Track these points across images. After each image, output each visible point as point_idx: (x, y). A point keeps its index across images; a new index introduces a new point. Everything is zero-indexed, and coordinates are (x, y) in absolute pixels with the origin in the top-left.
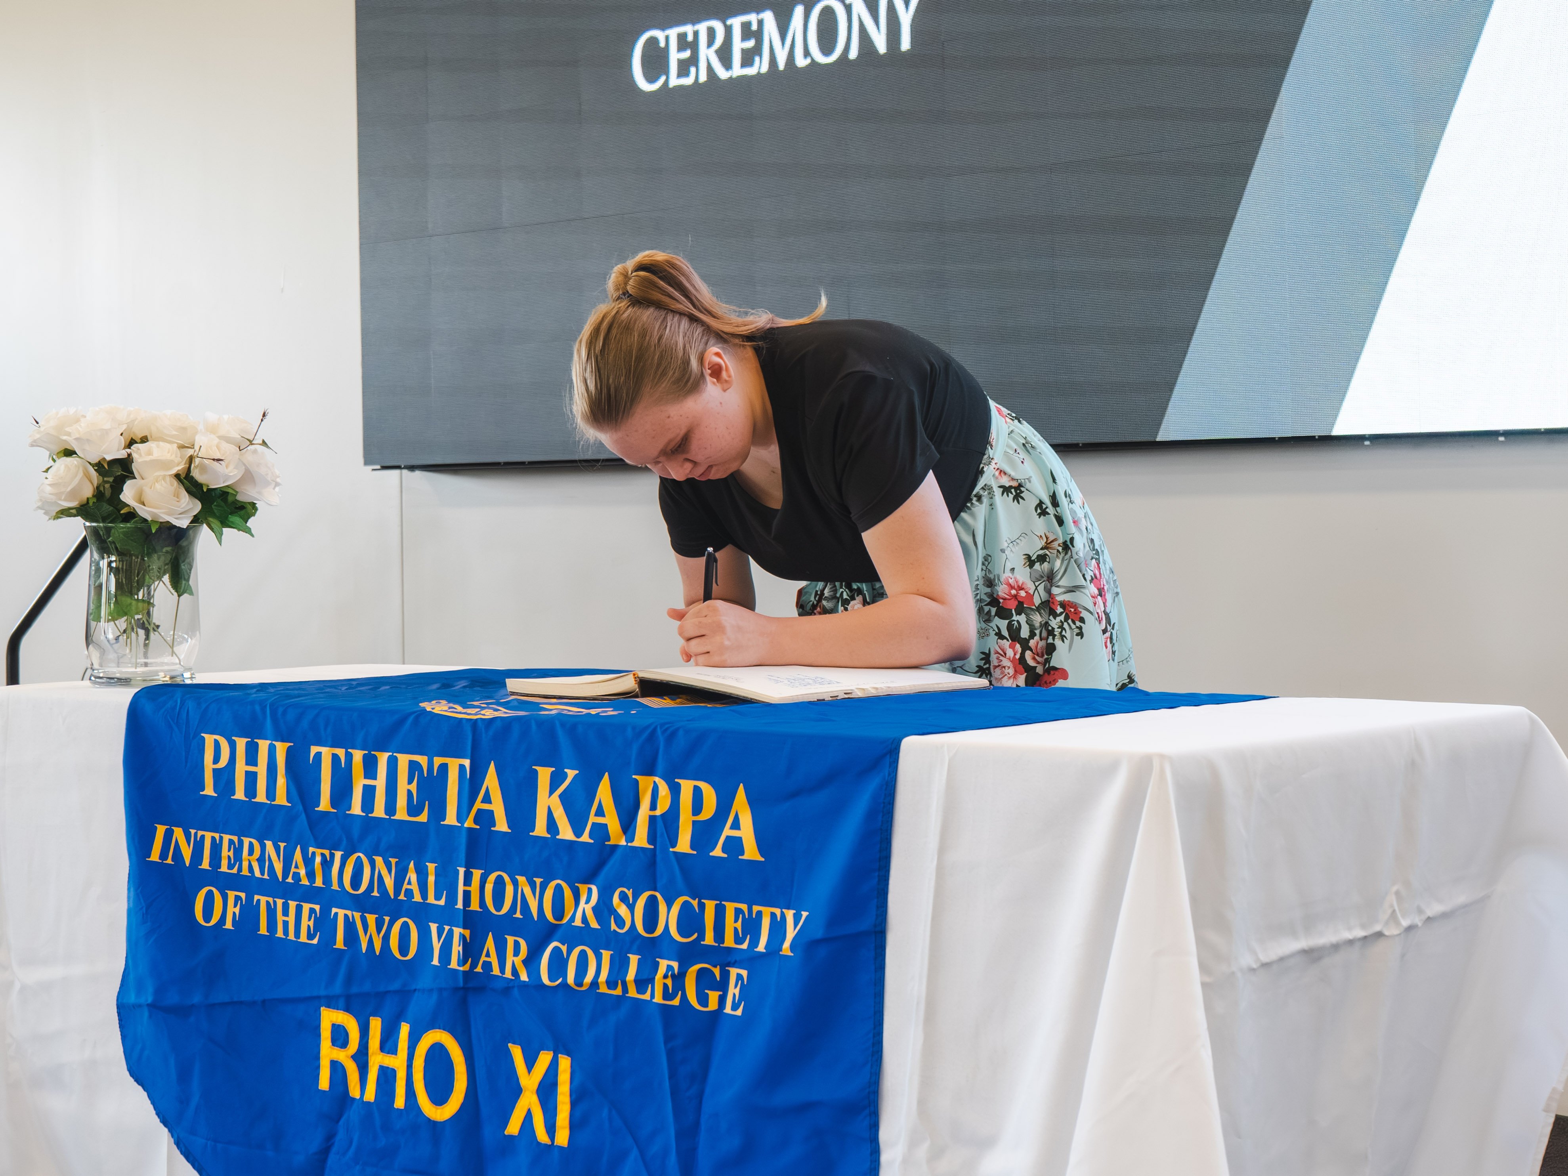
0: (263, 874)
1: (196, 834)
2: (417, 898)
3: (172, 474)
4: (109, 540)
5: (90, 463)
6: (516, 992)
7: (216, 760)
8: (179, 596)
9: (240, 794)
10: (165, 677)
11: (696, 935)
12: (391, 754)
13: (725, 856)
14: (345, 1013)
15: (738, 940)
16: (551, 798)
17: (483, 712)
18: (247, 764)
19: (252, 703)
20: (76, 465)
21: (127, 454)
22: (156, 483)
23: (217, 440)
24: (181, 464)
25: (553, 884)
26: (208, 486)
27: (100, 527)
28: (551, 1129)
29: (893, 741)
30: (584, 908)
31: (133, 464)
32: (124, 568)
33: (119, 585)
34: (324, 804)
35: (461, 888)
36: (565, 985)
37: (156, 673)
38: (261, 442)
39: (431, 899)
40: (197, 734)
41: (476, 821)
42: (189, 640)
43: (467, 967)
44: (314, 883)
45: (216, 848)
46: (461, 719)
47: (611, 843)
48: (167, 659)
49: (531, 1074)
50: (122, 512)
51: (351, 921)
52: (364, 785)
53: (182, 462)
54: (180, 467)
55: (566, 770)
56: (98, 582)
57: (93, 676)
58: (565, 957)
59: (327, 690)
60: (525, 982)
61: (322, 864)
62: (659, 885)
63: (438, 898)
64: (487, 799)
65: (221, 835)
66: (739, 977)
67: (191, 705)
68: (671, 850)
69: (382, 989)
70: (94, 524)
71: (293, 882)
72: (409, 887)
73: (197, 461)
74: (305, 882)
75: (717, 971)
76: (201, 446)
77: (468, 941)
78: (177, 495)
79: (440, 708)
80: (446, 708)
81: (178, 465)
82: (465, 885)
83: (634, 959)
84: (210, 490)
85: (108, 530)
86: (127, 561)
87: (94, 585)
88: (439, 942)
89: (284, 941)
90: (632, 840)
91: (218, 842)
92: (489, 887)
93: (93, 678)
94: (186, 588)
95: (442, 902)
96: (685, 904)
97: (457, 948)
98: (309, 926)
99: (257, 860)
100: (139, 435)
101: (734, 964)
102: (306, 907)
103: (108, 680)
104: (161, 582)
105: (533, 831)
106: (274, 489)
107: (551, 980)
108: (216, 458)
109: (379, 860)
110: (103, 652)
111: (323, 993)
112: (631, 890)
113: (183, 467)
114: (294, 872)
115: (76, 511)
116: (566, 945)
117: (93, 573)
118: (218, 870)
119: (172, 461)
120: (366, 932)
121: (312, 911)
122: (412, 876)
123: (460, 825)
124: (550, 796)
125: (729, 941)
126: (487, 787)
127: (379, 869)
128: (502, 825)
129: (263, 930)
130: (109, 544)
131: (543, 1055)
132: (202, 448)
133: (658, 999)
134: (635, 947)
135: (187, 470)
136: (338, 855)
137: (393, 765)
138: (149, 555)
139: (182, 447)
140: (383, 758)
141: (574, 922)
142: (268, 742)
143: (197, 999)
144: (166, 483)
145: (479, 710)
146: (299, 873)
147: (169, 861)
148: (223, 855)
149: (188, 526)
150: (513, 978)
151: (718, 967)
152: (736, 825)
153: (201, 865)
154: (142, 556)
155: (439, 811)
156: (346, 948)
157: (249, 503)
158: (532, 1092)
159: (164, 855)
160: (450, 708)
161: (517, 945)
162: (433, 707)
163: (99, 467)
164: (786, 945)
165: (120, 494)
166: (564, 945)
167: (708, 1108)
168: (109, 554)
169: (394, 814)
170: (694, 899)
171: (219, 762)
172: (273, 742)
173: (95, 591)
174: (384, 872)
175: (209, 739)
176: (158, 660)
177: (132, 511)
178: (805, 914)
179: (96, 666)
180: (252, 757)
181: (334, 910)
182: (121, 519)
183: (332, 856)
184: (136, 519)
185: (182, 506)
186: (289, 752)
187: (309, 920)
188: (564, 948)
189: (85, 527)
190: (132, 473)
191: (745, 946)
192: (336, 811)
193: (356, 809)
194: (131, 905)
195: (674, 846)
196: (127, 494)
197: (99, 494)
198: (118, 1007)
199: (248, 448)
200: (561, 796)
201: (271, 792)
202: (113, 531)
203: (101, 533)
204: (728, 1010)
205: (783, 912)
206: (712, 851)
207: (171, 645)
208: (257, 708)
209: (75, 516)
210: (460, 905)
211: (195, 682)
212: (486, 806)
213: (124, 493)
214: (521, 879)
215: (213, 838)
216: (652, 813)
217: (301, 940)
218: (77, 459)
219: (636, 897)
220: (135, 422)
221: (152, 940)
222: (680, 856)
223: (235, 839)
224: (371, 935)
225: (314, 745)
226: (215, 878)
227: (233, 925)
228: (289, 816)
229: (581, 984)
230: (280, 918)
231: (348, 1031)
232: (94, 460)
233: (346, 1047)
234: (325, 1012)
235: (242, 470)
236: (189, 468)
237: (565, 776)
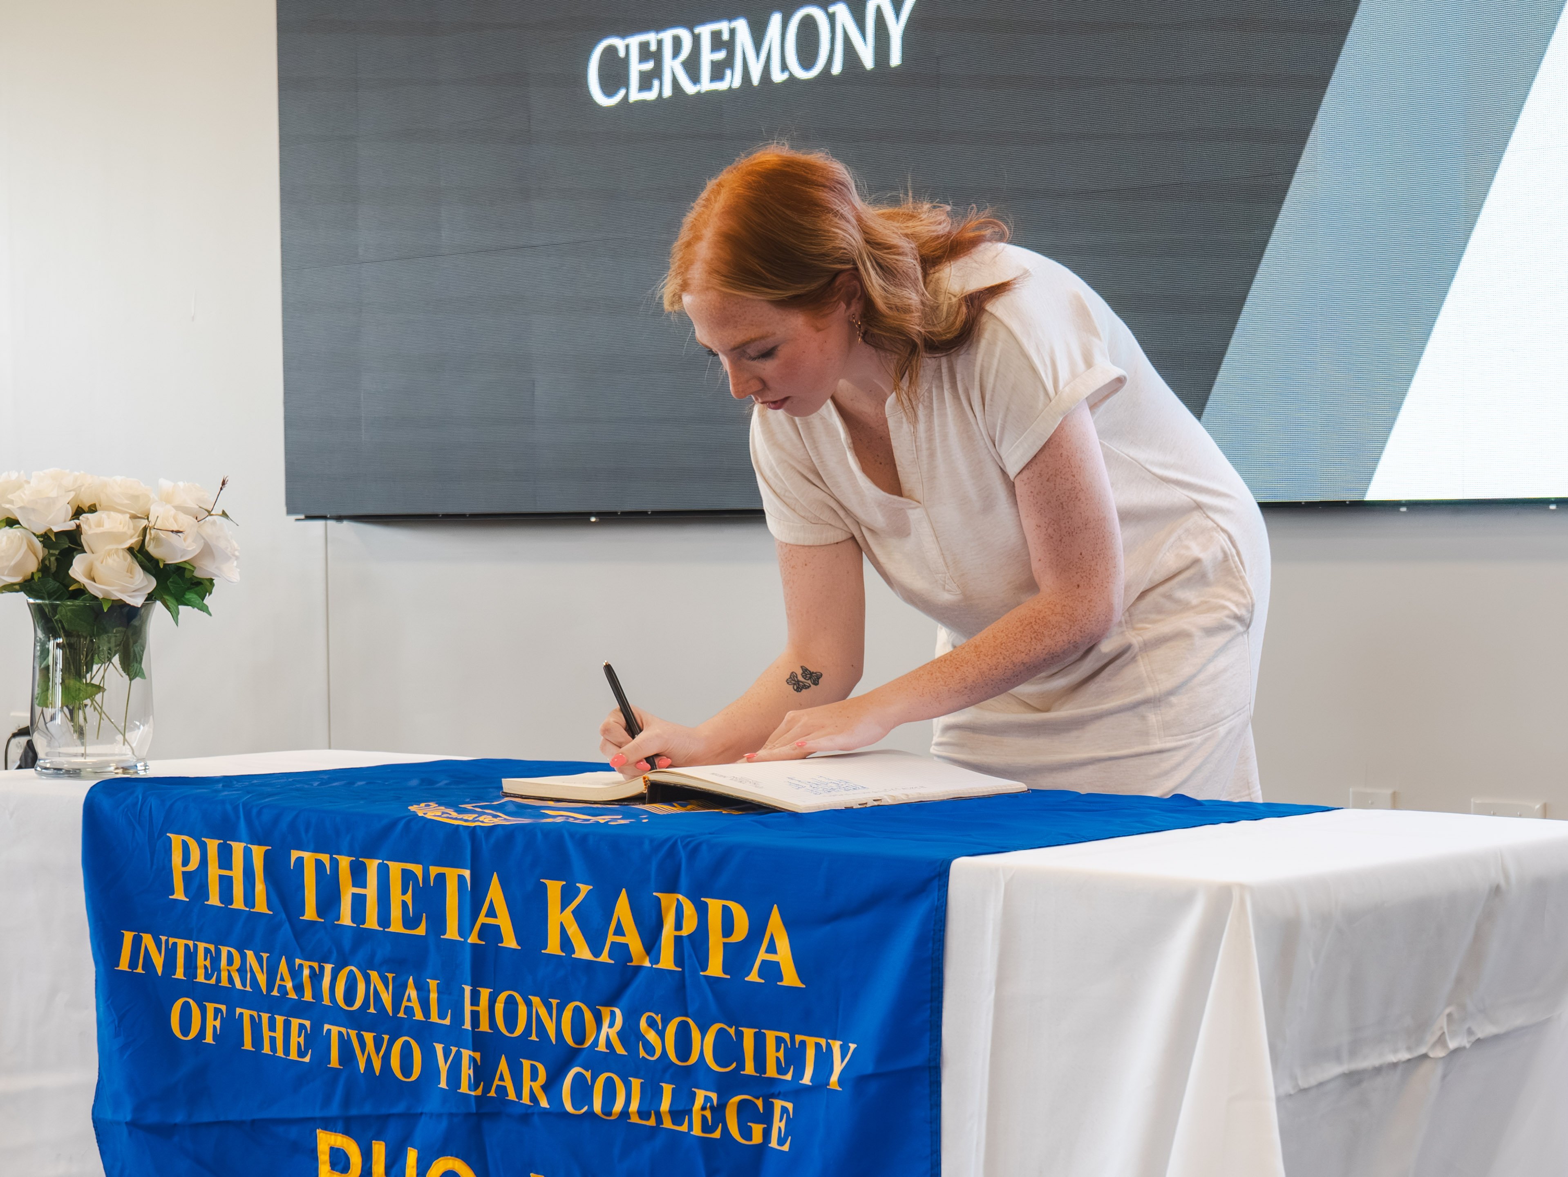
0: (244, 985)
1: (167, 941)
2: (419, 1016)
3: (125, 548)
4: (56, 618)
5: (34, 534)
6: (536, 1119)
7: (186, 861)
8: (131, 679)
9: (214, 900)
10: (117, 770)
11: (734, 1065)
12: (381, 861)
13: (762, 981)
14: (344, 1136)
15: (781, 1070)
16: (563, 913)
17: (481, 819)
18: (220, 867)
19: (223, 802)
20: (19, 536)
21: (75, 525)
22: (108, 557)
23: (174, 511)
24: (134, 537)
25: (571, 1005)
26: (164, 561)
27: (46, 605)
29: (943, 861)
30: (608, 1033)
31: (82, 536)
32: (72, 649)
33: (67, 667)
34: (310, 913)
35: (468, 1008)
36: (591, 1114)
37: (109, 765)
38: (221, 513)
39: (434, 1018)
40: (162, 833)
41: (480, 936)
42: (142, 727)
43: (479, 1092)
44: (303, 997)
45: (191, 956)
46: (458, 826)
47: (634, 963)
48: (118, 748)
50: (70, 589)
51: (346, 1038)
52: (353, 894)
53: (134, 534)
54: (133, 540)
55: (578, 885)
56: (45, 663)
57: (40, 766)
58: (590, 1084)
60: (545, 1108)
61: (310, 977)
62: (690, 1011)
63: (442, 1016)
64: (492, 913)
65: (195, 942)
66: (784, 1110)
67: (153, 802)
68: (702, 973)
69: (384, 1111)
70: (39, 602)
71: (279, 995)
72: (409, 1004)
73: (152, 532)
74: (292, 995)
75: (759, 1103)
76: (158, 517)
77: (479, 1064)
78: (130, 571)
79: (431, 812)
80: (438, 813)
81: (131, 537)
82: (472, 1004)
83: (667, 1089)
84: (166, 566)
85: (54, 608)
86: (74, 642)
87: (40, 667)
88: (446, 1064)
89: (273, 1058)
90: (657, 962)
91: (192, 951)
92: (499, 1007)
93: (42, 771)
94: (137, 671)
95: (447, 1022)
96: (721, 1031)
97: (467, 1072)
98: (299, 1043)
99: (238, 970)
100: (86, 504)
101: (777, 1096)
102: (295, 1022)
103: (61, 771)
104: (111, 664)
105: (545, 949)
106: (233, 563)
107: (574, 1106)
108: (175, 530)
109: (374, 975)
110: (49, 740)
111: (318, 1114)
112: (660, 1015)
113: (136, 540)
114: (279, 985)
115: (20, 586)
116: (590, 1071)
117: (38, 653)
118: (194, 980)
119: (125, 533)
120: (363, 1051)
121: (302, 1027)
122: (412, 992)
123: (463, 940)
124: (561, 913)
125: (771, 1071)
126: (491, 900)
127: (374, 984)
128: (510, 941)
129: (248, 1045)
130: (55, 623)
132: (158, 518)
133: (697, 1131)
134: (667, 1076)
135: (141, 542)
136: (328, 968)
137: (384, 874)
138: (99, 635)
139: (134, 517)
140: (372, 866)
141: (597, 1047)
142: (243, 845)
143: (179, 1118)
144: (117, 556)
145: (476, 815)
146: (286, 986)
147: (140, 970)
148: (198, 964)
149: (142, 604)
150: (532, 1104)
151: (761, 1099)
152: (772, 949)
153: (174, 975)
154: (90, 637)
155: (438, 923)
156: (342, 1068)
157: (207, 579)
159: (133, 963)
160: (443, 813)
161: (534, 1069)
162: (423, 811)
163: (45, 538)
164: (834, 1078)
165: (69, 569)
166: (587, 1070)
168: (57, 634)
169: (389, 927)
170: (731, 1027)
171: (188, 864)
172: (249, 846)
173: (40, 674)
174: (381, 988)
175: (176, 840)
176: (110, 748)
177: (82, 588)
178: (853, 1046)
179: (41, 755)
180: (225, 860)
181: (326, 1027)
182: (68, 597)
183: (322, 969)
184: (87, 595)
185: (135, 582)
186: (268, 857)
187: (299, 1036)
188: (588, 1075)
189: (28, 604)
190: (82, 546)
192: (323, 920)
193: (346, 919)
194: (101, 1014)
195: (705, 969)
196: (76, 569)
197: (44, 568)
198: (96, 1122)
199: (207, 519)
200: (573, 912)
201: (249, 898)
202: (60, 608)
203: (47, 610)
204: (774, 1144)
205: (829, 1043)
206: (747, 976)
207: (123, 732)
208: (229, 807)
209: (17, 591)
210: (467, 1025)
212: (490, 921)
213: (74, 568)
214: (536, 1000)
215: (187, 946)
216: (678, 933)
217: (290, 1058)
218: (20, 529)
219: (665, 1022)
220: (83, 490)
221: (128, 1053)
222: (713, 981)
223: (212, 947)
224: (369, 1053)
225: (294, 849)
226: (190, 987)
227: (214, 1040)
228: (271, 925)
229: (609, 1114)
230: (266, 1034)
231: (349, 1156)
232: (41, 531)
233: (348, 1172)
234: (321, 1134)
235: (201, 543)
236: (143, 541)
237: (578, 891)
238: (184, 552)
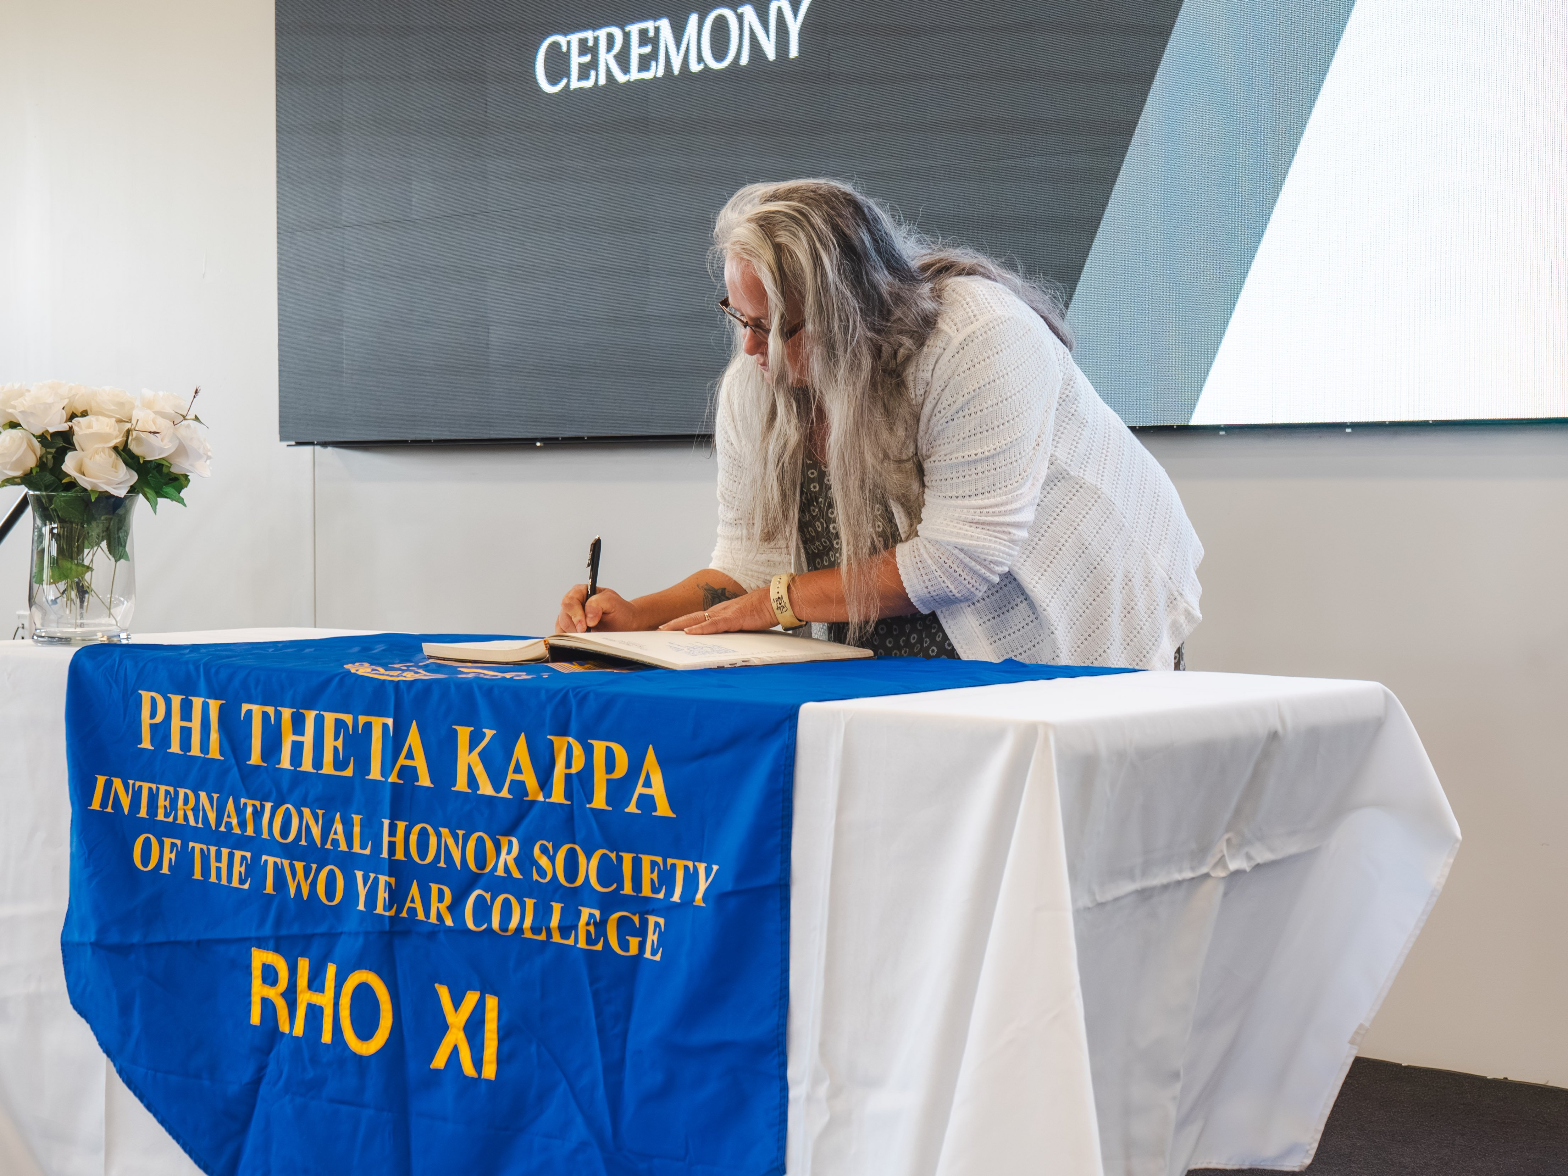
0: (197, 822)
1: (134, 785)
2: (343, 847)
3: (111, 447)
4: (52, 507)
5: (34, 435)
6: (441, 936)
7: (153, 715)
8: (116, 561)
9: (175, 748)
10: (103, 637)
11: (615, 886)
12: (318, 712)
13: (640, 812)
14: (275, 953)
15: (655, 890)
16: (471, 755)
17: (404, 674)
18: (182, 719)
19: (186, 663)
20: (20, 436)
21: (68, 427)
22: (96, 455)
23: (152, 415)
24: (119, 437)
25: (476, 835)
26: (144, 458)
27: (42, 495)
28: (478, 1063)
29: (793, 706)
30: (506, 859)
31: (74, 437)
32: (65, 534)
33: (60, 550)
34: (255, 758)
35: (386, 839)
36: (490, 930)
37: (94, 633)
38: (194, 418)
39: (357, 849)
40: (134, 691)
41: (399, 776)
42: (125, 602)
43: (392, 913)
44: (246, 832)
45: (153, 798)
46: (384, 680)
47: (529, 798)
48: (105, 620)
49: (458, 1012)
50: (63, 481)
51: (280, 867)
52: (294, 743)
53: (120, 435)
54: (118, 440)
55: (484, 730)
56: (41, 545)
57: (36, 635)
58: (489, 904)
59: (254, 652)
60: (449, 927)
61: (253, 814)
62: (578, 839)
63: (363, 847)
64: (410, 756)
66: (657, 924)
67: (128, 664)
68: (588, 806)
69: (309, 931)
70: (37, 493)
71: (225, 830)
72: (335, 837)
73: (135, 433)
74: (237, 831)
75: (636, 919)
76: (137, 420)
77: (394, 888)
78: (115, 466)
79: (364, 670)
80: (369, 670)
81: (116, 438)
82: (390, 835)
83: (557, 907)
84: (146, 462)
85: (50, 499)
86: (67, 528)
87: (37, 550)
88: (365, 889)
89: (218, 886)
90: (550, 797)
91: (155, 792)
92: (413, 838)
93: (35, 637)
94: (122, 554)
95: (367, 852)
96: (604, 857)
97: (382, 895)
98: (240, 872)
99: (192, 809)
100: (80, 409)
101: (652, 913)
102: (238, 854)
103: (50, 639)
104: (99, 548)
105: (454, 786)
106: (206, 462)
107: (475, 925)
108: (152, 431)
109: (306, 811)
110: (45, 614)
111: (253, 934)
112: (551, 843)
113: (121, 439)
114: (226, 822)
115: (21, 480)
116: (490, 893)
117: (36, 538)
118: (155, 818)
119: (111, 434)
120: (294, 878)
121: (243, 858)
122: (338, 826)
123: (384, 779)
124: (469, 754)
125: (646, 891)
126: (410, 744)
127: (307, 820)
128: (425, 780)
129: (197, 875)
130: (50, 511)
131: (469, 995)
132: (139, 422)
133: (582, 944)
134: (557, 896)
135: (125, 441)
136: (268, 806)
137: (319, 722)
138: (89, 523)
139: (120, 421)
140: (310, 716)
141: (496, 872)
142: (202, 699)
143: (136, 938)
144: (104, 454)
145: (400, 672)
146: (231, 822)
147: (109, 810)
148: (159, 804)
149: (125, 496)
150: (439, 923)
151: (637, 915)
152: (648, 784)
153: (139, 813)
154: (81, 523)
155: (364, 766)
156: (275, 893)
157: (182, 475)
158: (459, 1030)
159: (104, 804)
160: (373, 670)
161: (441, 893)
162: (357, 669)
163: (43, 439)
164: (699, 896)
165: (62, 465)
166: (487, 892)
167: (631, 1046)
168: (51, 520)
169: (321, 769)
170: (612, 852)
171: (156, 716)
172: (207, 700)
173: (37, 555)
174: (312, 823)
175: (146, 696)
176: (97, 621)
177: (73, 481)
178: (715, 868)
179: (38, 626)
180: (186, 715)
181: (264, 857)
182: (62, 489)
183: (263, 806)
184: (77, 488)
185: (121, 477)
186: (222, 710)
187: (241, 866)
188: (488, 896)
189: (29, 495)
190: (73, 445)
191: (661, 896)
192: (266, 765)
193: (285, 763)
194: (74, 849)
195: (590, 801)
196: (68, 464)
197: (42, 464)
198: (62, 945)
199: (182, 423)
200: (480, 754)
201: (205, 746)
202: (55, 498)
203: (44, 501)
204: (647, 955)
205: (696, 865)
206: (627, 807)
207: (109, 607)
208: (191, 667)
209: (19, 484)
210: (385, 854)
211: (131, 642)
212: (409, 763)
213: (66, 464)
214: (445, 831)
215: (150, 789)
216: (568, 771)
217: (233, 885)
218: (22, 430)
219: (556, 849)
220: (77, 397)
221: (94, 883)
222: (597, 812)
223: (171, 789)
224: (299, 881)
225: (245, 703)
226: (152, 825)
227: (169, 871)
228: (221, 768)
229: (506, 930)
230: (213, 864)
231: (278, 970)
232: (38, 432)
233: (276, 985)
234: (255, 952)
235: (177, 443)
236: (127, 441)
237: (484, 735)
238: (162, 450)
